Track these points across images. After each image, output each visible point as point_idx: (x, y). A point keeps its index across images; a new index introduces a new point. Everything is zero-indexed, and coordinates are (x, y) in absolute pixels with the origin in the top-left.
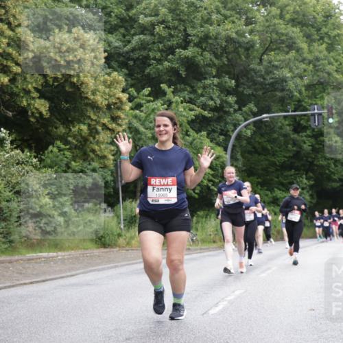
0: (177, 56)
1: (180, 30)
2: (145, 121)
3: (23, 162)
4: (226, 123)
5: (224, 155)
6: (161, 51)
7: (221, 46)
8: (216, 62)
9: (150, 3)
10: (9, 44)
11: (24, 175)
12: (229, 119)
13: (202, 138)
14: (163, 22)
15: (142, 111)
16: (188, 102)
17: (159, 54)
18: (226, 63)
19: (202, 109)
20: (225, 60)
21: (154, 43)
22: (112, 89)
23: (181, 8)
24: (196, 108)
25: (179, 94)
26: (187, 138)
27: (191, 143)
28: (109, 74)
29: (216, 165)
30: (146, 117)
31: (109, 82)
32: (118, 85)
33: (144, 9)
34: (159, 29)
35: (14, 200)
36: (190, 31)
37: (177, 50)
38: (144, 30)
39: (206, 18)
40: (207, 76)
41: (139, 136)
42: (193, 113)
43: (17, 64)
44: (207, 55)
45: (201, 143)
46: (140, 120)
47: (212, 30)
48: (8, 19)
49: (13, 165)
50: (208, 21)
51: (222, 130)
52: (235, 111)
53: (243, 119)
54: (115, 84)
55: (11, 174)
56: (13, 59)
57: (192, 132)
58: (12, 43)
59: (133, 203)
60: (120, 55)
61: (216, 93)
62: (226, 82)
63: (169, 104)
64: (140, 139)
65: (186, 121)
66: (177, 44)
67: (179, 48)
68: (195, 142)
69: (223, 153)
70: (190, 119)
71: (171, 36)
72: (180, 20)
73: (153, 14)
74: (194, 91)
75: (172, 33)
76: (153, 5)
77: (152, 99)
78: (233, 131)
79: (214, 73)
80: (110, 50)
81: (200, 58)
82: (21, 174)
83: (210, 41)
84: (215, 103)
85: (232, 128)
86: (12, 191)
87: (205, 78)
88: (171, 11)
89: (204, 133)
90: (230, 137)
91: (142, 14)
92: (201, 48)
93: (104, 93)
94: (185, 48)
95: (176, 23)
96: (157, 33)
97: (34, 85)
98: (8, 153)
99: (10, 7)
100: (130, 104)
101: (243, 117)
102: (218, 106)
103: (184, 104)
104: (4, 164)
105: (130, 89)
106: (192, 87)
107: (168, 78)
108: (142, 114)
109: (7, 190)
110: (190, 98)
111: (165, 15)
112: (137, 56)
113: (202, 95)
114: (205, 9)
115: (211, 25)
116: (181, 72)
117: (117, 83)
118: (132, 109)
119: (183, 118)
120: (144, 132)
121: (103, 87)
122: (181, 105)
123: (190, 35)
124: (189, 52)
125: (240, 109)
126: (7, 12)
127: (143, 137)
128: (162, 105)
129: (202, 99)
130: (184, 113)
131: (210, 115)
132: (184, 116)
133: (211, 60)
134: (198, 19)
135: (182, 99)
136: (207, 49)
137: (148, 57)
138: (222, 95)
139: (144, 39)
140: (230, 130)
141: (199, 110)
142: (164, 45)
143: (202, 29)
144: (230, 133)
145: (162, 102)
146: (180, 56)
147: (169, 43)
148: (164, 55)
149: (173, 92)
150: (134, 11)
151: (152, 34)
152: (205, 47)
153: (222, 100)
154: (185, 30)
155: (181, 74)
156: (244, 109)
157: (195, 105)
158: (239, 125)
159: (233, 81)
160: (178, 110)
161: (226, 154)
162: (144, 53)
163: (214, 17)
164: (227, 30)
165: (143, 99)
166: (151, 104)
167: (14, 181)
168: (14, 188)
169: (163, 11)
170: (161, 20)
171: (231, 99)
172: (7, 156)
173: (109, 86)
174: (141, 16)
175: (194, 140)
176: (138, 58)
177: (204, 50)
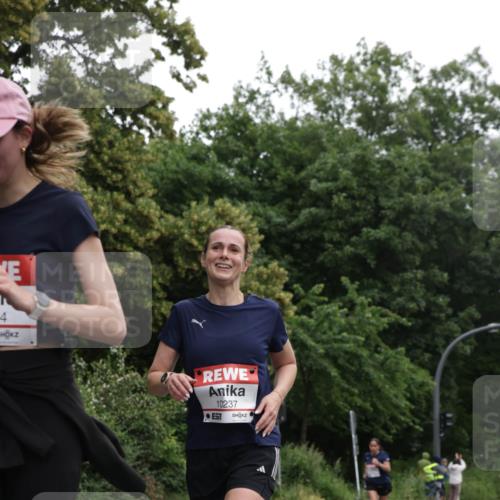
0: (364, 238)
1: (368, 201)
2: (315, 331)
3: (142, 389)
4: (434, 335)
5: (430, 382)
6: (341, 231)
7: (429, 224)
8: (421, 246)
9: (326, 163)
10: (126, 222)
11: (142, 407)
12: (438, 329)
13: (398, 356)
14: (344, 189)
15: (311, 317)
16: (379, 304)
17: (338, 235)
18: (436, 247)
19: (399, 314)
20: (434, 243)
21: (330, 219)
22: (270, 286)
23: (372, 169)
24: (390, 313)
25: (366, 292)
26: (377, 355)
27: (382, 364)
28: (266, 265)
29: (419, 396)
30: (318, 326)
31: (265, 276)
32: (278, 281)
33: (318, 171)
34: (339, 199)
35: (128, 443)
36: (384, 202)
37: (365, 230)
38: (316, 200)
39: (406, 184)
40: (408, 266)
41: (306, 352)
42: (385, 320)
43: (136, 248)
44: (409, 236)
45: (397, 364)
46: (309, 330)
47: (416, 199)
48: (126, 187)
49: (128, 393)
50: (410, 187)
51: (428, 345)
52: (448, 317)
53: (459, 329)
54: (274, 280)
55: (125, 406)
56: (131, 241)
57: (384, 348)
58: (131, 220)
59: (296, 449)
60: (282, 235)
61: (420, 291)
62: (435, 276)
63: (351, 306)
64: (307, 357)
65: (375, 332)
66: (365, 220)
67: (366, 226)
68: (388, 362)
69: (428, 379)
70: (381, 329)
71: (356, 209)
72: (370, 187)
73: (330, 178)
74: (387, 288)
75: (358, 204)
76: (330, 165)
77: (326, 299)
78: (445, 347)
79: (418, 263)
80: (269, 229)
81: (397, 241)
82: (139, 406)
83: (413, 217)
84: (418, 305)
85: (443, 342)
86: (125, 430)
87: (405, 270)
88: (356, 173)
89: (402, 349)
90: (440, 355)
91: (314, 177)
92: (399, 225)
93: (258, 291)
94: (375, 226)
95: (364, 190)
96: (336, 205)
97: (160, 280)
98: (121, 375)
99: (129, 171)
100: (295, 308)
101: (460, 326)
102: (423, 309)
103: (373, 307)
104: (116, 391)
105: (295, 286)
106: (385, 282)
107: (350, 268)
108: (312, 321)
109: (119, 428)
110: (381, 299)
111: (347, 179)
112: (306, 237)
113: (400, 294)
114: (406, 170)
115: (414, 193)
116: (369, 261)
117: (277, 278)
118: (297, 313)
119: (371, 327)
120: (314, 347)
121: (257, 283)
122: (368, 309)
123: (383, 208)
124: (381, 232)
125: (455, 315)
126: (125, 178)
127: (313, 354)
128: (340, 308)
129: (400, 300)
130: (373, 321)
131: (410, 324)
132: (373, 324)
133: (413, 243)
134: (395, 186)
135: (370, 300)
136: (408, 228)
137: (321, 239)
138: (429, 294)
139: (317, 214)
140: (440, 345)
141: (394, 317)
142: (346, 223)
143: (402, 199)
144: (440, 350)
145: (341, 304)
146: (368, 238)
147: (353, 219)
148: (346, 235)
149: (358, 290)
150: (303, 174)
151: (329, 206)
152: (406, 225)
153: (429, 302)
154: (376, 201)
155: (369, 264)
156: (462, 315)
157: (389, 308)
158: (454, 338)
159: (446, 275)
160: (363, 316)
161: (433, 380)
162: (316, 233)
163: (419, 181)
164: (438, 200)
165: (312, 300)
166: (326, 306)
167: (129, 416)
168: (128, 426)
169: (345, 173)
170: (341, 186)
171: (442, 300)
172: (119, 380)
173: (265, 282)
174: (313, 181)
175: (386, 359)
176: (307, 241)
177: (404, 229)
